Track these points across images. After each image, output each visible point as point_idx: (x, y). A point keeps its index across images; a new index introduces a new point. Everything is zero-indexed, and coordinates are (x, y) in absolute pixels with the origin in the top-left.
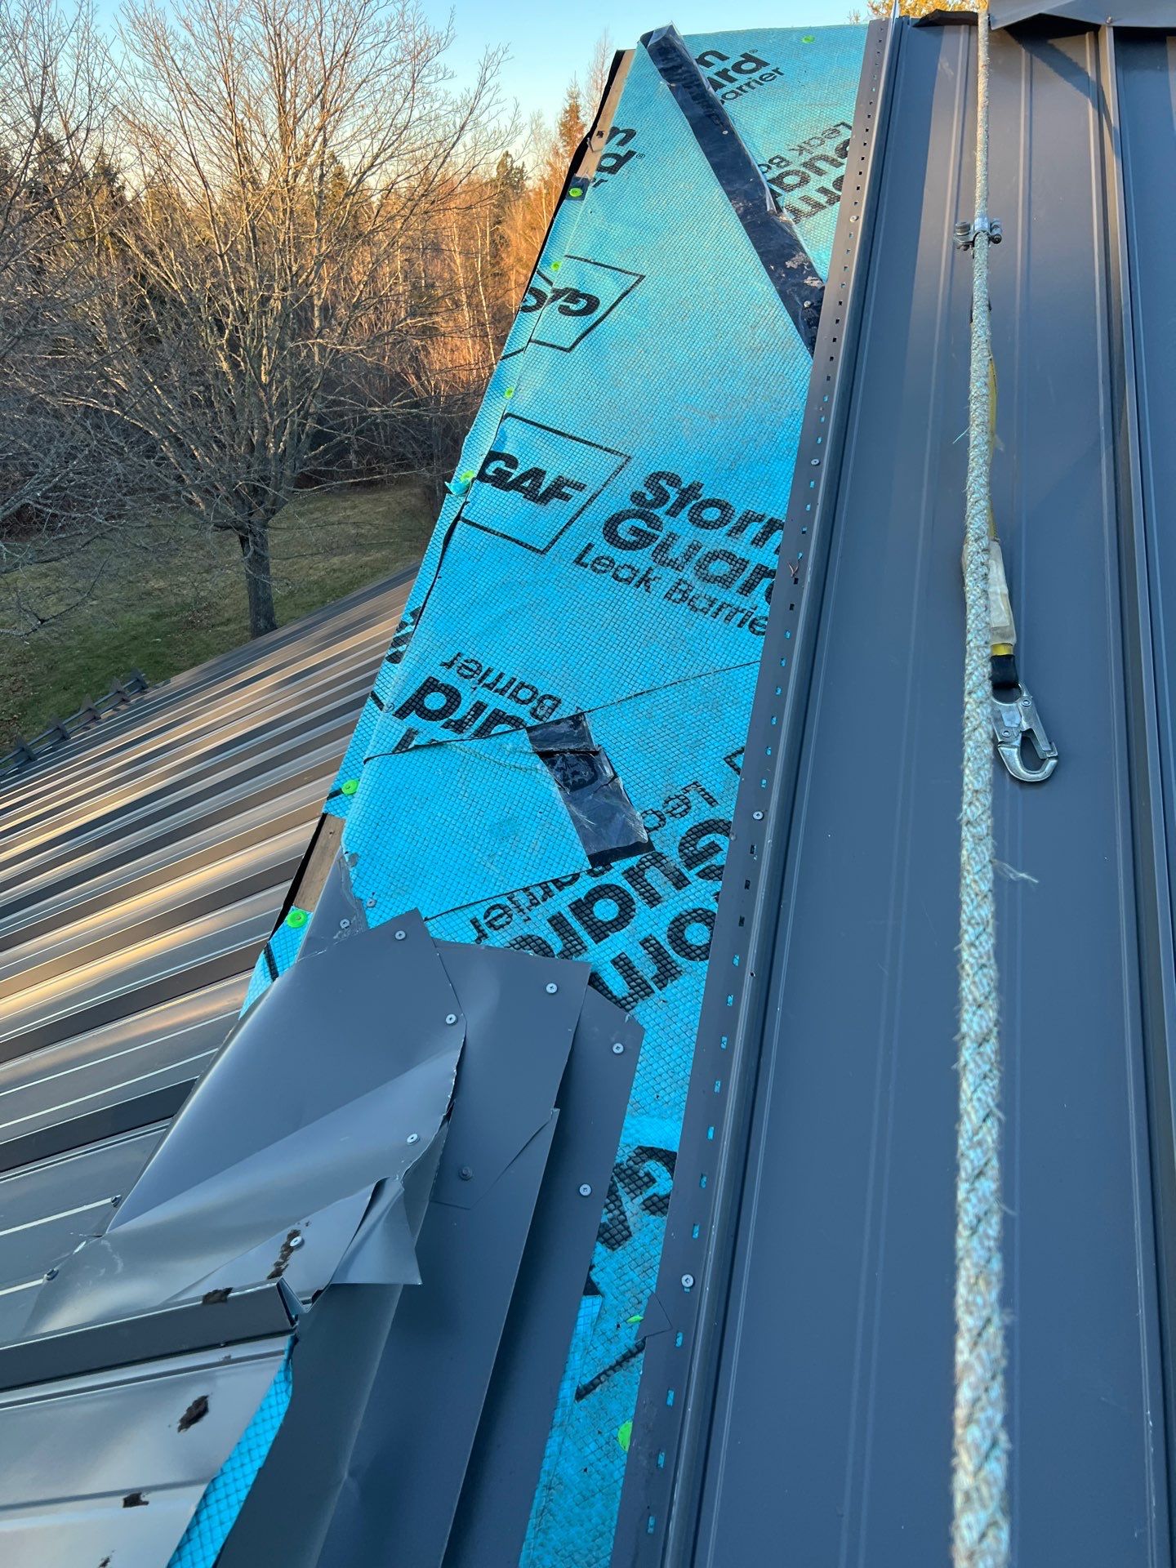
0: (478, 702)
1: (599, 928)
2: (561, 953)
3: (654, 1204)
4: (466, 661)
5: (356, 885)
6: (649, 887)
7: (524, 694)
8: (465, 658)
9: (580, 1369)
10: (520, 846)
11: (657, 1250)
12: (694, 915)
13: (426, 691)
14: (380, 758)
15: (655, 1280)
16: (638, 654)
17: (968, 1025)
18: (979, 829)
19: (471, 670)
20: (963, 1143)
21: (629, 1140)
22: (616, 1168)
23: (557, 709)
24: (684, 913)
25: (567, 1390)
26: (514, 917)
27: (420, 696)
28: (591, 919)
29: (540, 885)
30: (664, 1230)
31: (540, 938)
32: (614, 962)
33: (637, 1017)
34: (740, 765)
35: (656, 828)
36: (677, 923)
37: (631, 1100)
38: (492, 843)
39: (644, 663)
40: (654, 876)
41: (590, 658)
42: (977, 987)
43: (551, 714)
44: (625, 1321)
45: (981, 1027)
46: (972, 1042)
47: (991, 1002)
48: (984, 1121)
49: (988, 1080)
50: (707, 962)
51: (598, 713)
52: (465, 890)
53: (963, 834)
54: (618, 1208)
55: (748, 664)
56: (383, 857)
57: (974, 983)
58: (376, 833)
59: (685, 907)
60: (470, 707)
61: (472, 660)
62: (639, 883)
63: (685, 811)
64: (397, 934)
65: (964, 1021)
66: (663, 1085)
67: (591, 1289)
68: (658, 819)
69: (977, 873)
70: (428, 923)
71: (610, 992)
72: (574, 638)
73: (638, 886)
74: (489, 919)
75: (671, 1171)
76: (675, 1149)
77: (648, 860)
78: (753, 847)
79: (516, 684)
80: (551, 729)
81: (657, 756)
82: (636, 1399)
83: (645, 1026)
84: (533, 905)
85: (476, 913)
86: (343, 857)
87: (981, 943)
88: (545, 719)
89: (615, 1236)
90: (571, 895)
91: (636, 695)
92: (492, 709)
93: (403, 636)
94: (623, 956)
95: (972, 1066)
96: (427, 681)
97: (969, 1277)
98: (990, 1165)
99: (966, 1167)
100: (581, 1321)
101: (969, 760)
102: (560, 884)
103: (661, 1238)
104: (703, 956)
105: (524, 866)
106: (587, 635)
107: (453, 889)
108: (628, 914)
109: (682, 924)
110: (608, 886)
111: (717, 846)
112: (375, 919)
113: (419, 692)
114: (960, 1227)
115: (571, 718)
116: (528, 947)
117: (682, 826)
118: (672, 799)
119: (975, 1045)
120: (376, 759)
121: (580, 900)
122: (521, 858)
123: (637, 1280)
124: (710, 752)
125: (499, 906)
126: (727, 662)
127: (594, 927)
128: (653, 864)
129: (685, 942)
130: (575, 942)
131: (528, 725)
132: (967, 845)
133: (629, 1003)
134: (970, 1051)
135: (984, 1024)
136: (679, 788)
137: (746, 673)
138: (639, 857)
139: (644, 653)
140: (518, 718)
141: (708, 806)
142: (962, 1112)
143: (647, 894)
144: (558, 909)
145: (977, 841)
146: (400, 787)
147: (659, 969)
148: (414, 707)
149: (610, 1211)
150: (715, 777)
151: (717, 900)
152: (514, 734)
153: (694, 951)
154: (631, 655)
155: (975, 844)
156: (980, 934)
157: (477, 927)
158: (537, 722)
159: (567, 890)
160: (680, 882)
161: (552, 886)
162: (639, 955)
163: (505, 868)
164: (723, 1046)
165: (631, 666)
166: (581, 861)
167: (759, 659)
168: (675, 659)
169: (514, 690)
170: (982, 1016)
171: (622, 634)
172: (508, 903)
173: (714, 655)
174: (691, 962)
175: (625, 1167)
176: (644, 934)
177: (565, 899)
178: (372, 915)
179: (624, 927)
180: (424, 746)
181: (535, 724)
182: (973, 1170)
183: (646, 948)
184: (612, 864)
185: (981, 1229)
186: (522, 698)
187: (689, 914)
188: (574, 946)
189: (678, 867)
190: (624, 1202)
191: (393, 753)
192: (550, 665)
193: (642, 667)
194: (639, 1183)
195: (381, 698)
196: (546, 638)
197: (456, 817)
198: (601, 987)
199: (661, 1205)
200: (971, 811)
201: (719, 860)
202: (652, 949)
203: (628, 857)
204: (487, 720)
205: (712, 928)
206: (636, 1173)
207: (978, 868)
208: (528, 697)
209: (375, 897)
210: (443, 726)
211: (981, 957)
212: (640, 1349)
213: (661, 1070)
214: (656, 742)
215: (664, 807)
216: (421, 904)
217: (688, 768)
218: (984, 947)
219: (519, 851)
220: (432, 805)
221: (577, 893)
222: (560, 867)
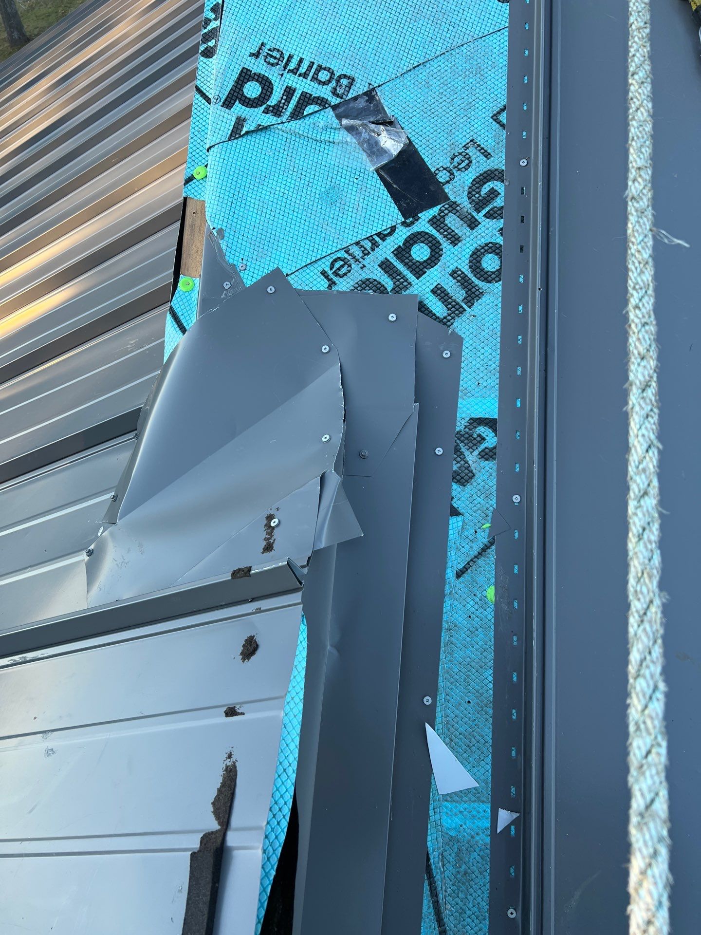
0: (287, 87)
1: (418, 267)
2: (393, 289)
3: (487, 454)
4: (269, 50)
5: (228, 254)
6: (449, 231)
7: (323, 76)
8: (268, 47)
9: (455, 560)
10: (347, 208)
11: (493, 482)
12: (486, 248)
13: (243, 82)
14: (220, 146)
15: (494, 500)
16: (410, 29)
17: (634, 375)
18: (641, 203)
19: (275, 58)
20: (631, 470)
21: (464, 416)
22: (457, 434)
23: (353, 87)
24: (479, 248)
25: (450, 574)
26: (353, 266)
27: (239, 86)
28: (411, 261)
29: (367, 238)
30: (495, 469)
31: (375, 280)
32: (433, 292)
33: (457, 330)
34: (505, 121)
35: (448, 182)
36: (475, 256)
37: (461, 388)
38: (324, 208)
39: (416, 37)
40: (452, 221)
41: (371, 37)
42: (641, 343)
43: (348, 92)
44: (479, 528)
45: (644, 376)
46: (638, 388)
47: (651, 353)
48: (647, 451)
49: (650, 419)
50: (500, 283)
51: (385, 88)
52: (311, 249)
53: (629, 208)
54: (463, 459)
55: (499, 31)
56: (243, 228)
57: (639, 339)
58: (233, 210)
59: (479, 242)
60: (282, 92)
61: (275, 49)
62: (442, 228)
63: (468, 165)
64: (269, 289)
65: (632, 371)
66: (481, 375)
67: (455, 512)
68: (448, 174)
69: (640, 243)
70: (289, 278)
71: (434, 315)
72: (354, 19)
73: (442, 231)
74: (334, 269)
75: (495, 431)
76: (496, 417)
77: (446, 209)
78: (522, 189)
79: (315, 67)
80: (351, 105)
81: (439, 120)
82: (494, 573)
83: (462, 336)
84: (365, 255)
85: (323, 266)
86: (211, 232)
87: (643, 305)
88: (344, 97)
89: (464, 477)
90: (392, 244)
91: (414, 68)
92: (300, 92)
93: (210, 31)
94: (439, 286)
95: (637, 408)
96: (242, 71)
97: (637, 573)
98: (651, 486)
99: (634, 490)
100: (451, 532)
101: (633, 139)
102: (383, 236)
103: (494, 474)
104: (497, 279)
105: (353, 224)
106: (365, 16)
107: (302, 249)
108: (438, 253)
109: (478, 256)
110: (419, 233)
111: (496, 191)
112: (249, 279)
113: (237, 82)
114: (630, 535)
115: (365, 94)
116: (367, 288)
117: (467, 178)
118: (456, 156)
119: (640, 391)
120: (216, 146)
121: (400, 246)
122: (349, 218)
123: (482, 502)
124: (480, 113)
125: (339, 259)
126: (482, 30)
127: (414, 267)
128: (450, 212)
129: (483, 270)
130: (402, 280)
131: (333, 104)
132: (632, 219)
133: (449, 321)
134: (636, 396)
135: (646, 373)
136: (460, 146)
137: (498, 38)
138: (439, 207)
139: (414, 28)
140: (323, 98)
141: (485, 159)
142: (631, 445)
143: (449, 236)
144: (384, 256)
145: (639, 214)
146: (242, 169)
147: (466, 293)
148: (237, 97)
149: (458, 462)
150: (487, 134)
151: (502, 234)
152: (322, 113)
153: (490, 276)
154: (404, 31)
155: (638, 217)
156: (643, 297)
157: (327, 277)
158: (338, 100)
159: (389, 240)
160: (473, 224)
161: (377, 239)
162: (451, 284)
163: (338, 228)
164: (520, 342)
165: (406, 41)
166: (395, 216)
167: (507, 25)
168: (440, 31)
169: (314, 73)
170: (645, 367)
171: (393, 12)
172: (346, 255)
173: (471, 25)
174: (489, 285)
175: (463, 433)
176: (452, 268)
177: (388, 247)
178: (246, 276)
179: (436, 264)
180: (252, 131)
181: (337, 102)
182: (640, 491)
183: (455, 278)
184: (419, 215)
185: (645, 536)
186: (323, 80)
187: (483, 248)
188: (402, 283)
189: (470, 211)
190: (466, 456)
191: (229, 140)
192: (339, 47)
193: (414, 41)
194: (475, 442)
195: (205, 91)
196: (331, 21)
197: (291, 190)
198: (426, 312)
199: (491, 454)
200: (635, 187)
201: (499, 202)
202: (459, 278)
203: (430, 208)
204: (298, 102)
205: (501, 257)
206: (471, 436)
207: (641, 238)
208: (328, 78)
209: (244, 262)
210: (264, 112)
211: (644, 317)
212: (492, 544)
213: (478, 365)
214: (437, 108)
215: (451, 164)
216: (281, 264)
217: (465, 128)
218: (646, 308)
219: (346, 212)
220: (271, 181)
221: (396, 241)
222: (380, 222)
